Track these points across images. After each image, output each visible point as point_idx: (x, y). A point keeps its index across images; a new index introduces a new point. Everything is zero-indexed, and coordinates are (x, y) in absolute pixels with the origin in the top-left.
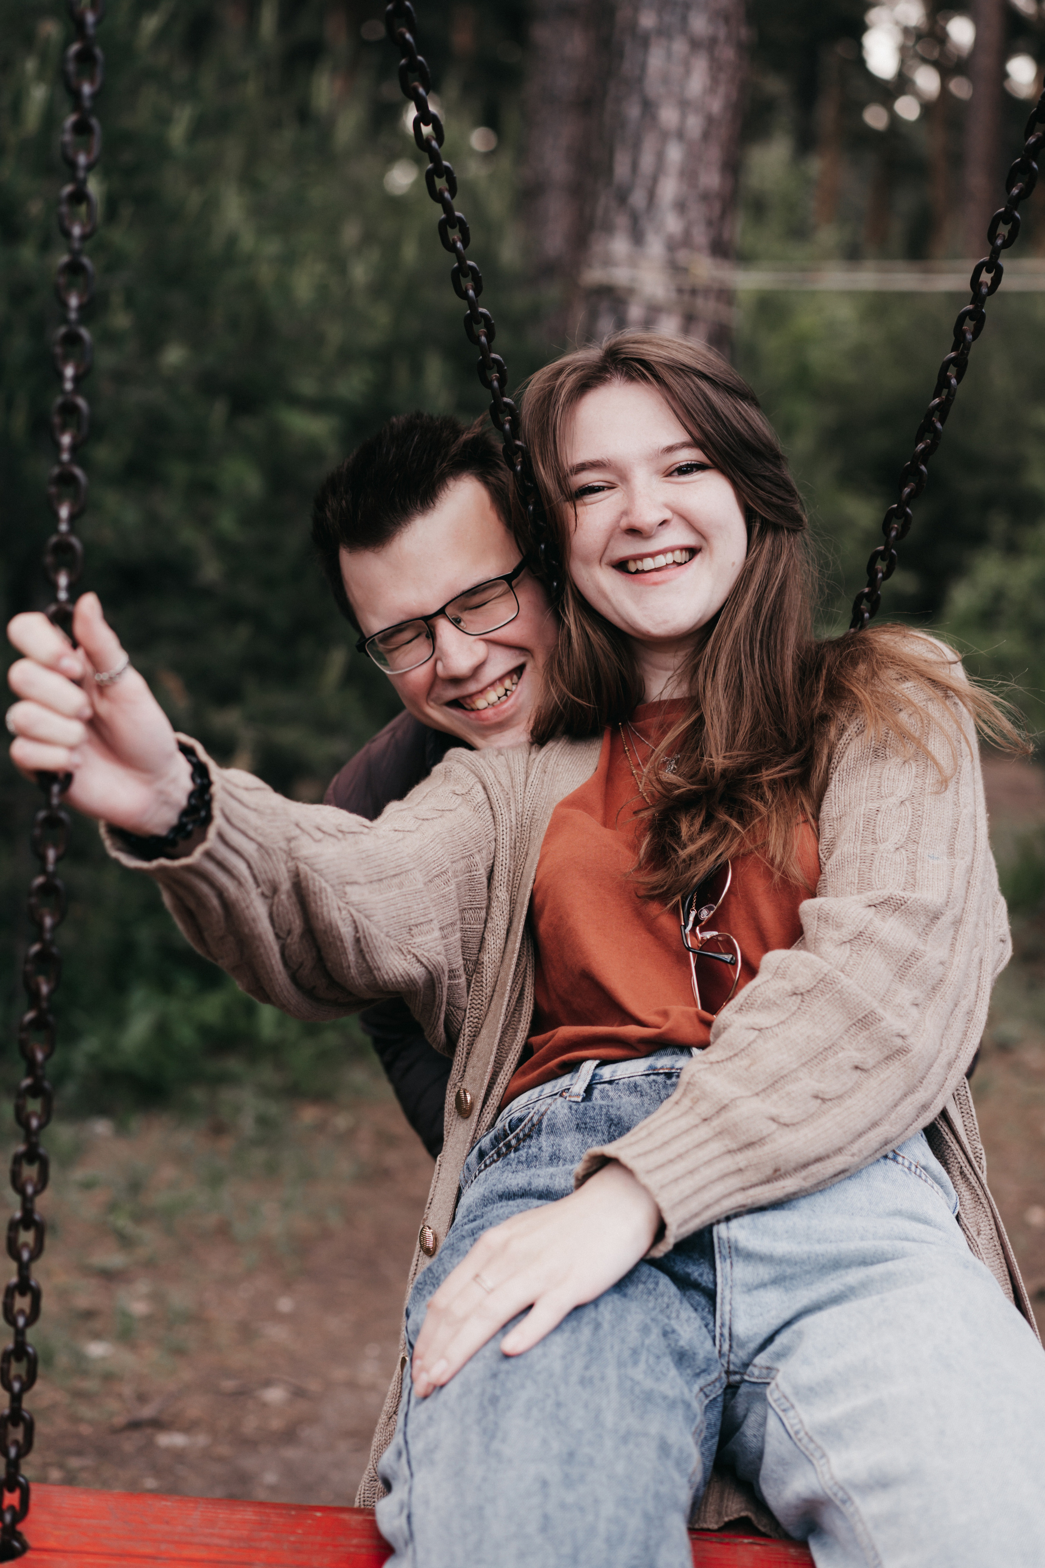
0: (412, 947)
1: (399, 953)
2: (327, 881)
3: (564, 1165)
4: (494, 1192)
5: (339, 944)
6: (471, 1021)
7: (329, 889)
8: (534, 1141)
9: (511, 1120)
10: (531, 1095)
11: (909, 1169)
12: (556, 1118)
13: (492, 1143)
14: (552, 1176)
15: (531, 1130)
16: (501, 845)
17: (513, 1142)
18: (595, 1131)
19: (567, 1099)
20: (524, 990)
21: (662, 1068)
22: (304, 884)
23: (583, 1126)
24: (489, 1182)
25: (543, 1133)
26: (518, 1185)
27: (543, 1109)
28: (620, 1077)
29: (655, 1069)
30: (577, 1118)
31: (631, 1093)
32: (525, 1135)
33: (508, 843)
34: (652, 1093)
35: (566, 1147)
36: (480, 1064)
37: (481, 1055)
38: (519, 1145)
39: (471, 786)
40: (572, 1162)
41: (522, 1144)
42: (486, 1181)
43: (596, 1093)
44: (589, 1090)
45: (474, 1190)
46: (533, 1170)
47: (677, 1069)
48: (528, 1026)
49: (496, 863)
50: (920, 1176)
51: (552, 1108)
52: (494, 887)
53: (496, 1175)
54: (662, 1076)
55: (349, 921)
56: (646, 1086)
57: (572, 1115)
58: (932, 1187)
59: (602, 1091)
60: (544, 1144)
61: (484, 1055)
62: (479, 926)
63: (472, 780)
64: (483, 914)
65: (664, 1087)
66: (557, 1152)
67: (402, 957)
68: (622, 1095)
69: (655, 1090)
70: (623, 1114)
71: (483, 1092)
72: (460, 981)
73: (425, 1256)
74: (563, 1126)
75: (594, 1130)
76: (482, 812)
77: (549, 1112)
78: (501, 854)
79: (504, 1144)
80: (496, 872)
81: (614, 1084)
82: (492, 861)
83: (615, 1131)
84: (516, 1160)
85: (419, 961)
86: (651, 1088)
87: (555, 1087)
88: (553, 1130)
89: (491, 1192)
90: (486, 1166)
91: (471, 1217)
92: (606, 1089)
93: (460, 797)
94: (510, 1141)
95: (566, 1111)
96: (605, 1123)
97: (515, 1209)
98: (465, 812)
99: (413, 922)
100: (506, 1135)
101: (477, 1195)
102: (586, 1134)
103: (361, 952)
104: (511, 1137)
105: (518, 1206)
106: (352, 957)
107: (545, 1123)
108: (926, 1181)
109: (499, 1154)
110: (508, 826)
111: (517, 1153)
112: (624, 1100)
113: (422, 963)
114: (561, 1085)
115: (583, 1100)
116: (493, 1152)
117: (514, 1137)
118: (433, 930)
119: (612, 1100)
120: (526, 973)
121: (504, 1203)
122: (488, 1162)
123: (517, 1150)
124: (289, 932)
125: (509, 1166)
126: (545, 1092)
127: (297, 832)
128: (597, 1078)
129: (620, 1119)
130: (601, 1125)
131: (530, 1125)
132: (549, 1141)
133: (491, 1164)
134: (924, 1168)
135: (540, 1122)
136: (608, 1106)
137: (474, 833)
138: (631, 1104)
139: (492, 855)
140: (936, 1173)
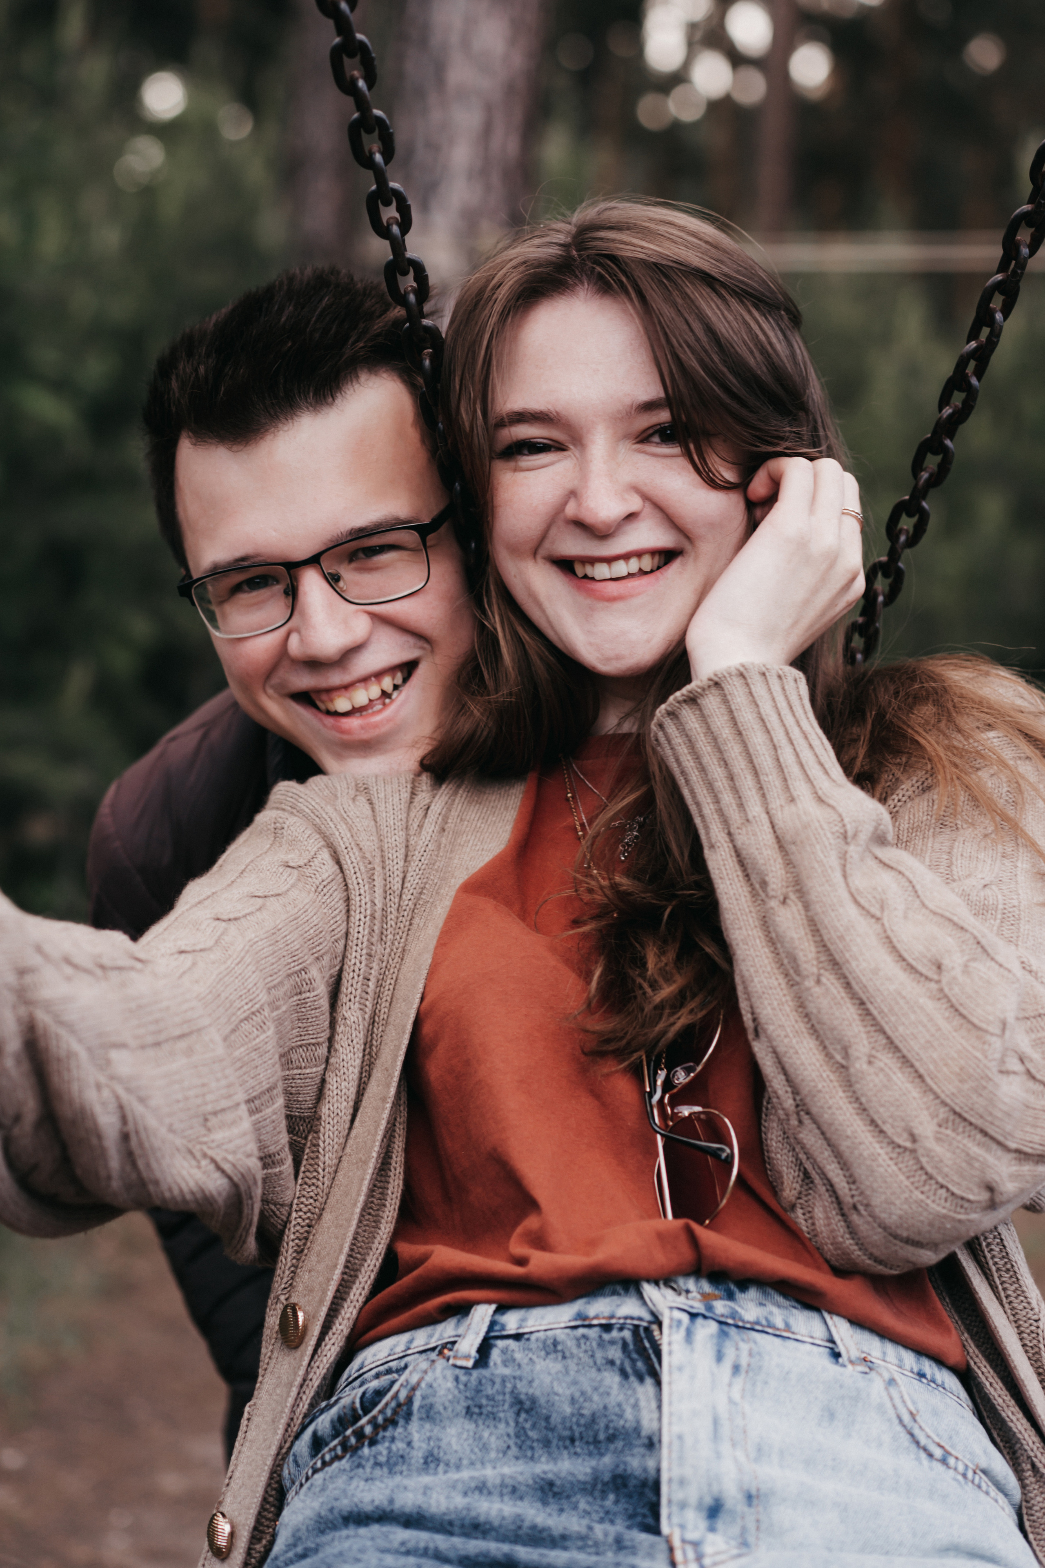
0: (209, 1148)
1: (189, 1157)
2: (80, 1041)
3: (445, 1472)
4: (336, 1512)
5: (94, 1141)
6: (300, 1217)
7: (83, 1055)
8: (400, 1430)
9: (364, 1394)
10: (395, 1346)
11: (964, 1475)
12: (434, 1396)
13: (334, 1427)
14: (426, 1489)
15: (395, 1412)
16: (355, 942)
17: (368, 1430)
18: (494, 1419)
19: (451, 1361)
20: (391, 1158)
21: (596, 1317)
22: (42, 1044)
23: (477, 1410)
24: (328, 1492)
25: (415, 1418)
26: (373, 1501)
27: (414, 1379)
28: (533, 1329)
29: (585, 1318)
30: (467, 1398)
31: (548, 1354)
32: (386, 1420)
33: (365, 939)
34: (581, 1355)
35: (449, 1444)
36: (321, 1267)
37: (323, 1253)
38: (377, 1434)
39: (312, 853)
40: (458, 1467)
41: (381, 1434)
42: (323, 1489)
43: (495, 1355)
44: (485, 1349)
45: (303, 1501)
46: (398, 1479)
47: (619, 1318)
48: (395, 1215)
49: (346, 967)
50: (979, 1487)
51: (428, 1378)
52: (340, 1004)
53: (341, 1482)
54: (597, 1329)
55: (112, 1106)
56: (571, 1344)
57: (460, 1392)
58: (996, 1501)
59: (504, 1351)
60: (416, 1437)
61: (328, 1254)
62: (314, 1070)
63: (314, 843)
64: (323, 1051)
65: (599, 1345)
66: (436, 1451)
67: (194, 1163)
68: (534, 1358)
69: (586, 1351)
70: (538, 1393)
71: (324, 1310)
72: (283, 1168)
73: (214, 1559)
74: (445, 1408)
75: (493, 1416)
76: (328, 895)
77: (423, 1385)
78: (354, 954)
79: (354, 1432)
80: (344, 981)
81: (523, 1341)
82: (338, 968)
83: (526, 1420)
84: (372, 1461)
85: (219, 1168)
86: (579, 1346)
87: (431, 1336)
88: (429, 1414)
89: (331, 1510)
90: (325, 1464)
91: (299, 1549)
92: (511, 1348)
93: (295, 872)
94: (362, 1427)
95: (450, 1384)
96: (511, 1406)
97: (369, 1543)
98: (302, 897)
99: (209, 1108)
100: (356, 1418)
101: (309, 1513)
102: (480, 1422)
103: (129, 1156)
104: (364, 1420)
105: (372, 1539)
106: (114, 1162)
107: (417, 1404)
108: (987, 1493)
109: (344, 1445)
110: (368, 912)
111: (373, 1448)
112: (538, 1367)
113: (223, 1171)
114: (441, 1335)
115: (477, 1365)
116: (336, 1442)
117: (369, 1422)
118: (241, 1119)
119: (519, 1365)
120: (394, 1131)
121: (351, 1531)
122: (327, 1458)
123: (373, 1442)
124: (17, 1118)
125: (360, 1470)
126: (415, 1344)
127: (36, 960)
128: (497, 1328)
129: (533, 1400)
130: (504, 1411)
131: (393, 1404)
132: (423, 1431)
133: (332, 1461)
134: (984, 1472)
135: (410, 1400)
136: (515, 1378)
137: (312, 931)
138: (549, 1374)
139: (339, 959)
140: (1000, 1478)
